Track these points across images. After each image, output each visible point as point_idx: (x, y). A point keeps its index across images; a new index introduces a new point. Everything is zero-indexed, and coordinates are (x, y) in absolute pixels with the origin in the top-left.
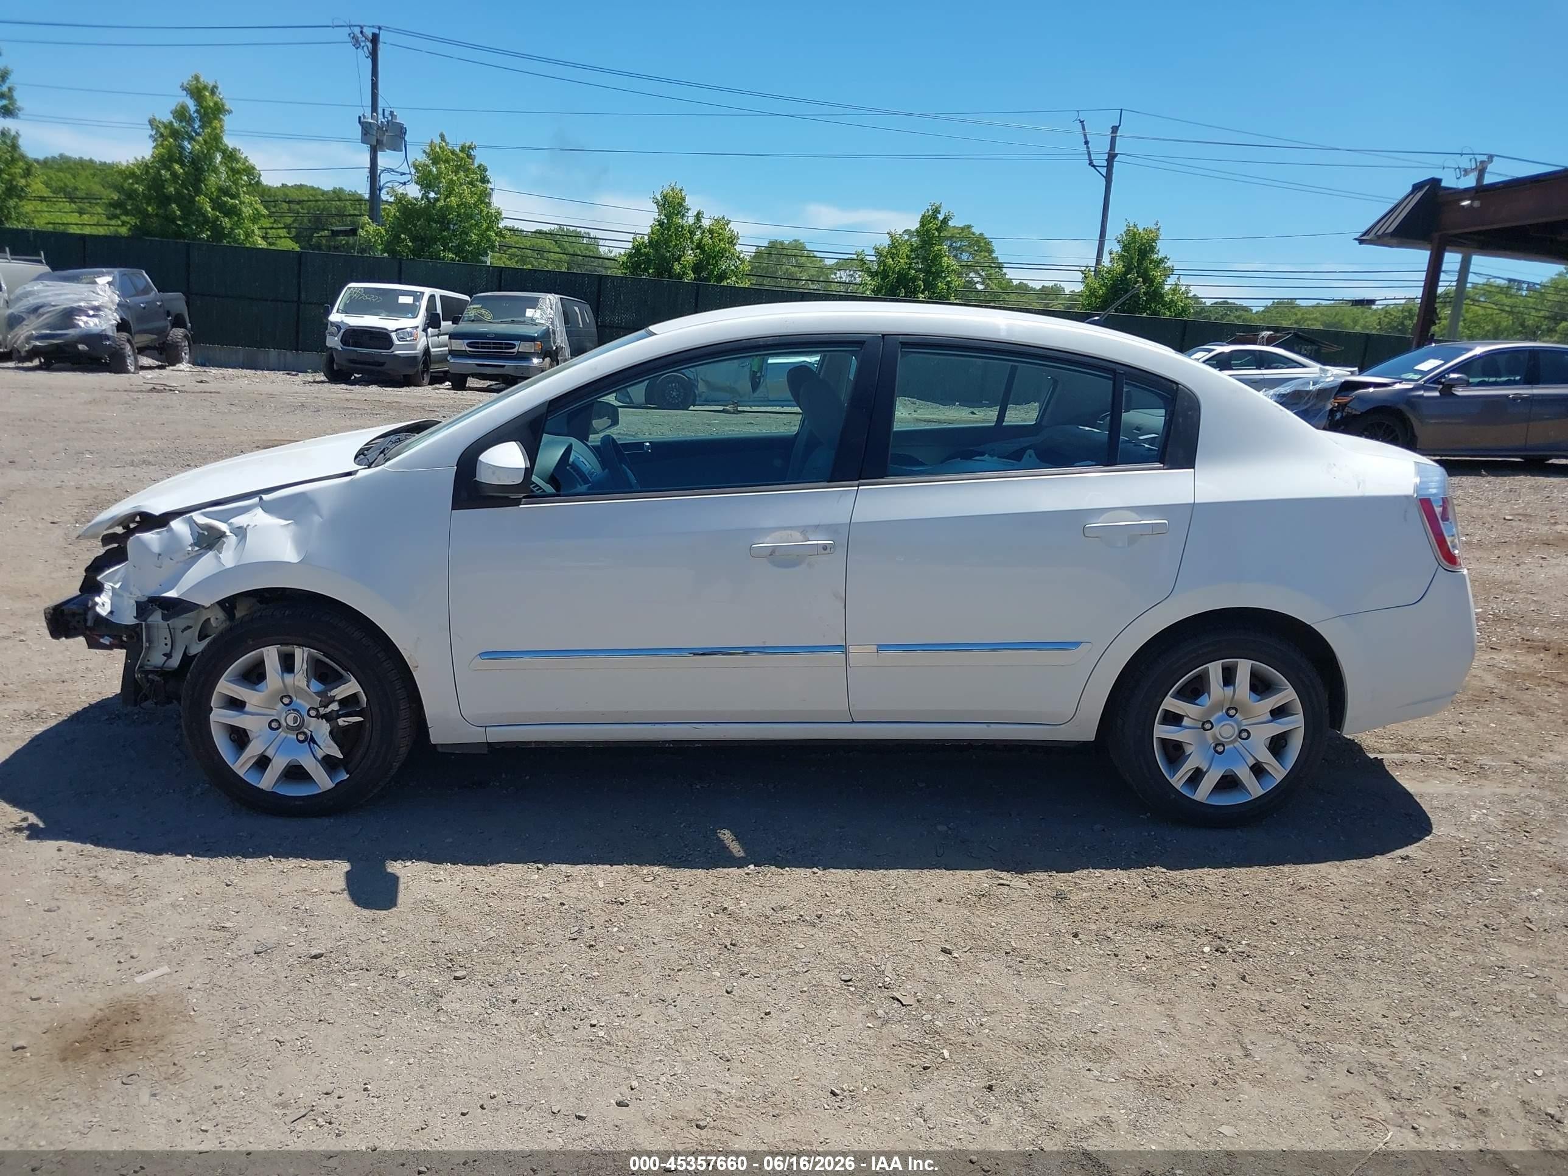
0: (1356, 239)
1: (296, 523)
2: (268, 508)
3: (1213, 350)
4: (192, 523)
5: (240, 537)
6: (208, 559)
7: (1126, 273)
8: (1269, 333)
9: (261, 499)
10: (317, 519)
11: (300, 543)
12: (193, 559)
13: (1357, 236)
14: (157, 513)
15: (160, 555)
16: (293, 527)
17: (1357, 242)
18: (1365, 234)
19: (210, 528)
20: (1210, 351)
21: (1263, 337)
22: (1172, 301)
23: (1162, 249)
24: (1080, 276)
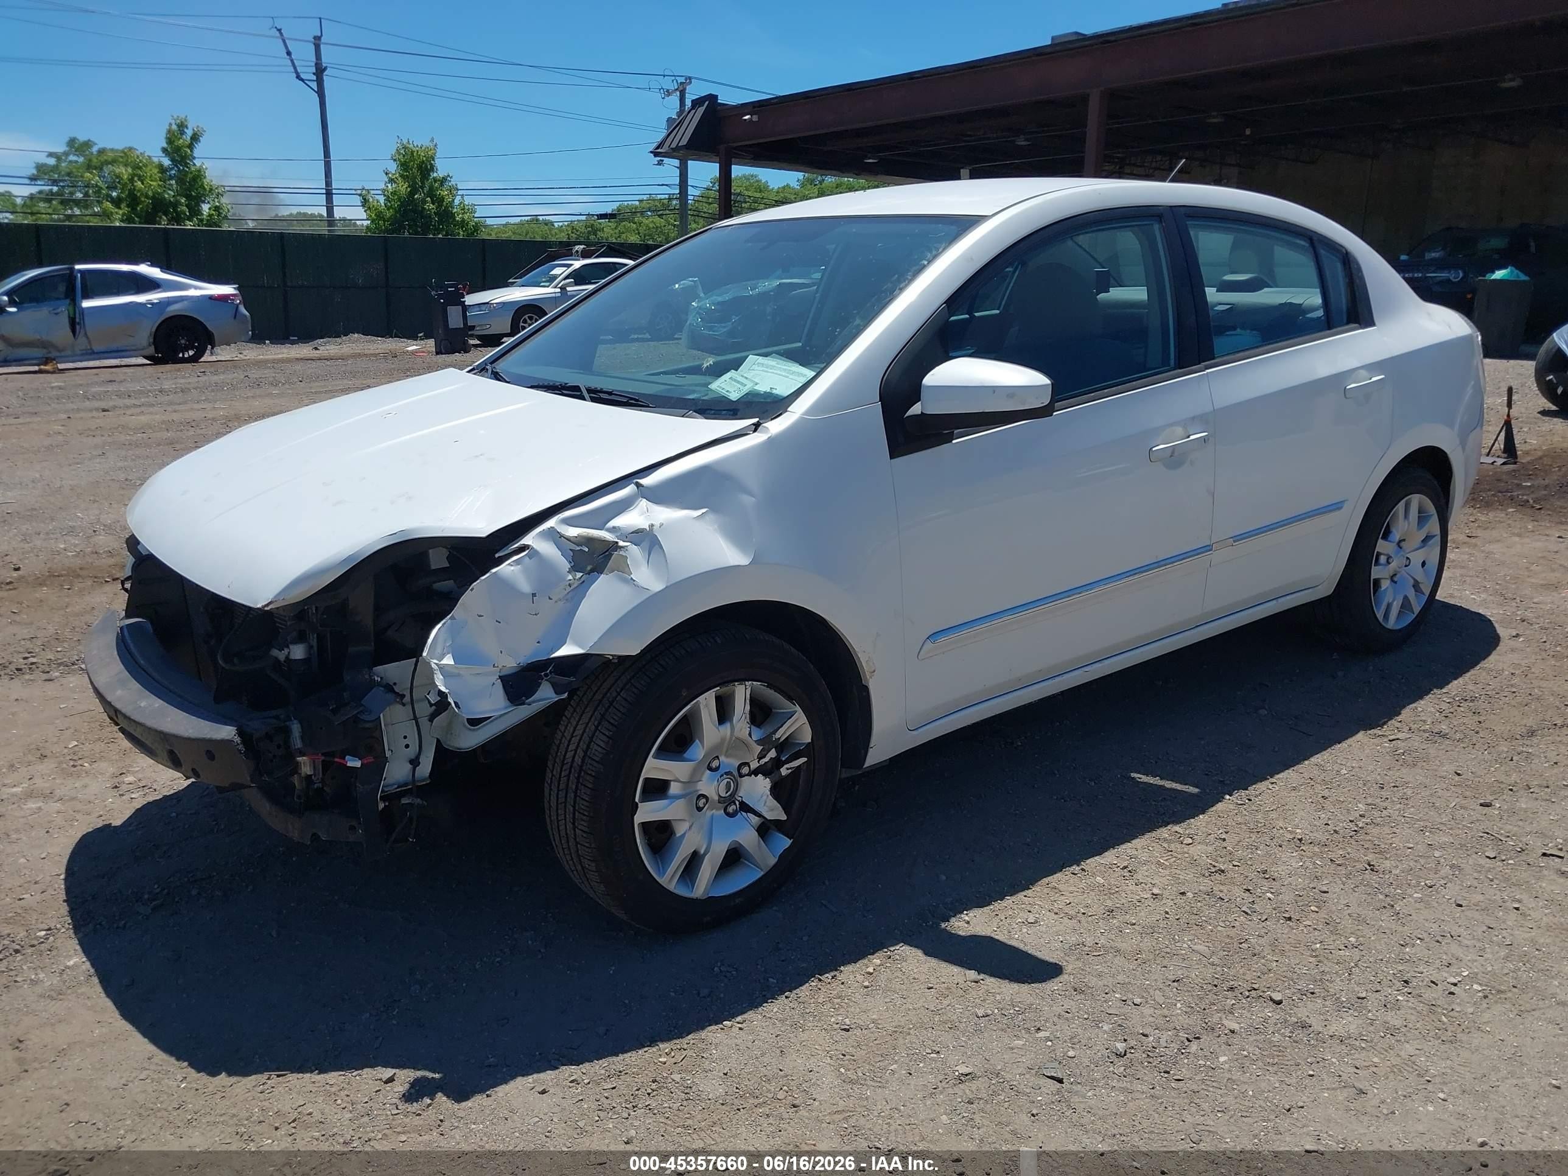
0: (651, 152)
1: (714, 509)
2: (661, 495)
3: (572, 265)
4: (554, 536)
5: (646, 544)
6: (604, 585)
7: (412, 194)
8: (582, 247)
9: (638, 485)
10: (748, 500)
11: (738, 536)
12: (578, 593)
13: (652, 147)
14: (484, 535)
15: (534, 595)
16: (711, 517)
17: (652, 155)
18: (658, 148)
19: (589, 541)
20: (569, 266)
21: (577, 251)
22: (463, 220)
23: (441, 169)
24: (358, 200)
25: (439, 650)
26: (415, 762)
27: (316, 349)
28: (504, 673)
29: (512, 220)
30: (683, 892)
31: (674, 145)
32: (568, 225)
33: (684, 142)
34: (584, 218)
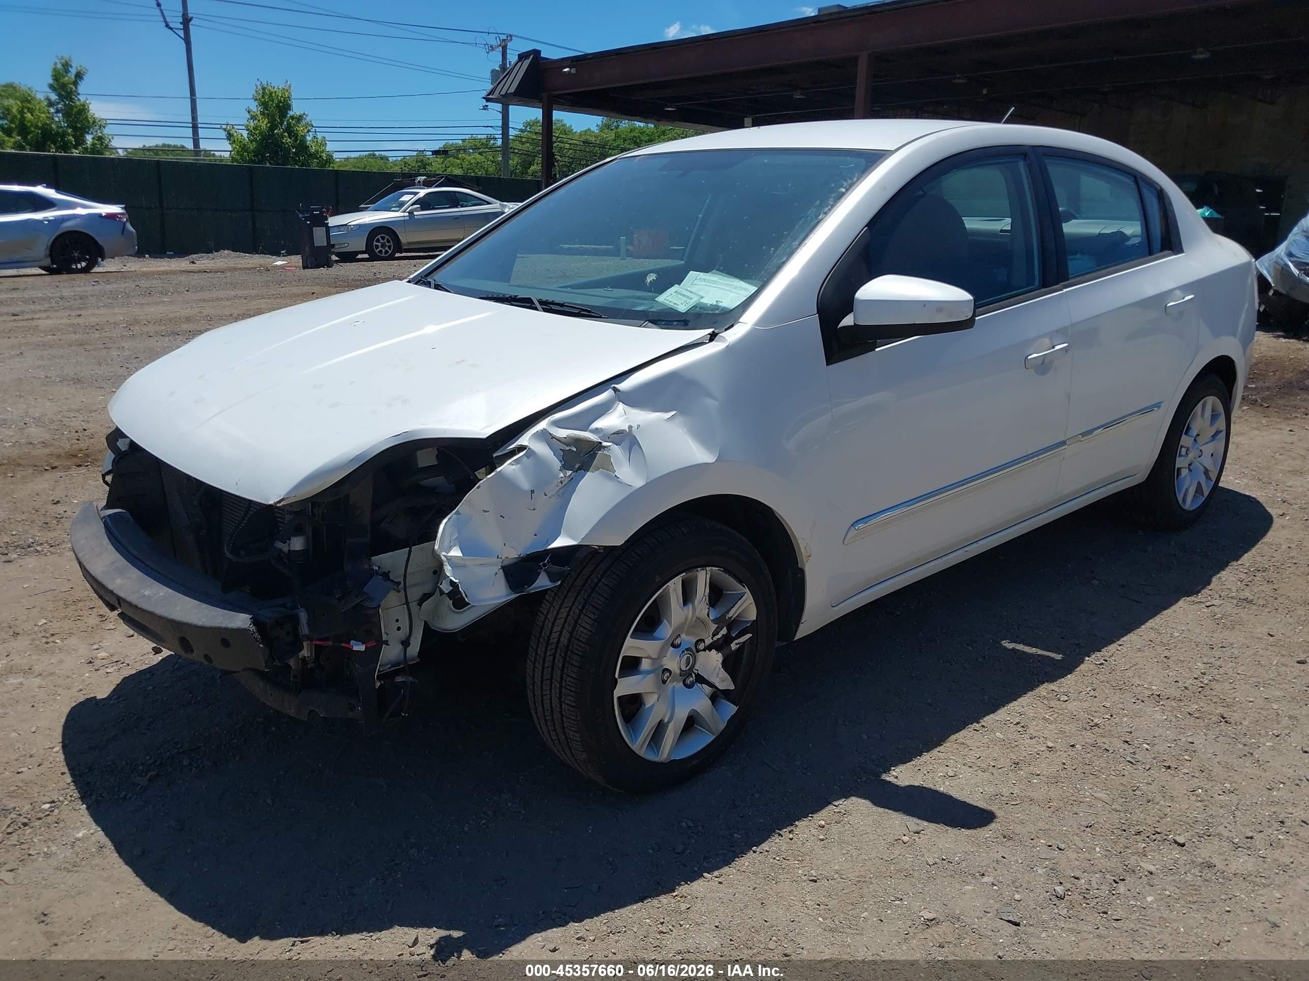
0: (484, 98)
1: (682, 412)
2: (635, 399)
3: (417, 193)
4: (545, 436)
5: (626, 443)
6: (590, 481)
7: (273, 127)
8: (425, 177)
9: (615, 390)
10: (711, 403)
11: (703, 437)
12: (568, 489)
13: (484, 94)
14: (485, 436)
15: (532, 492)
16: (680, 419)
17: (484, 100)
18: (488, 95)
19: (577, 441)
20: (416, 194)
21: (419, 182)
23: (296, 110)
24: (223, 134)
25: (446, 543)
26: (406, 643)
27: (193, 263)
28: (506, 563)
29: (353, 155)
30: (651, 757)
31: (503, 93)
32: (401, 160)
33: (512, 90)
34: (415, 153)
